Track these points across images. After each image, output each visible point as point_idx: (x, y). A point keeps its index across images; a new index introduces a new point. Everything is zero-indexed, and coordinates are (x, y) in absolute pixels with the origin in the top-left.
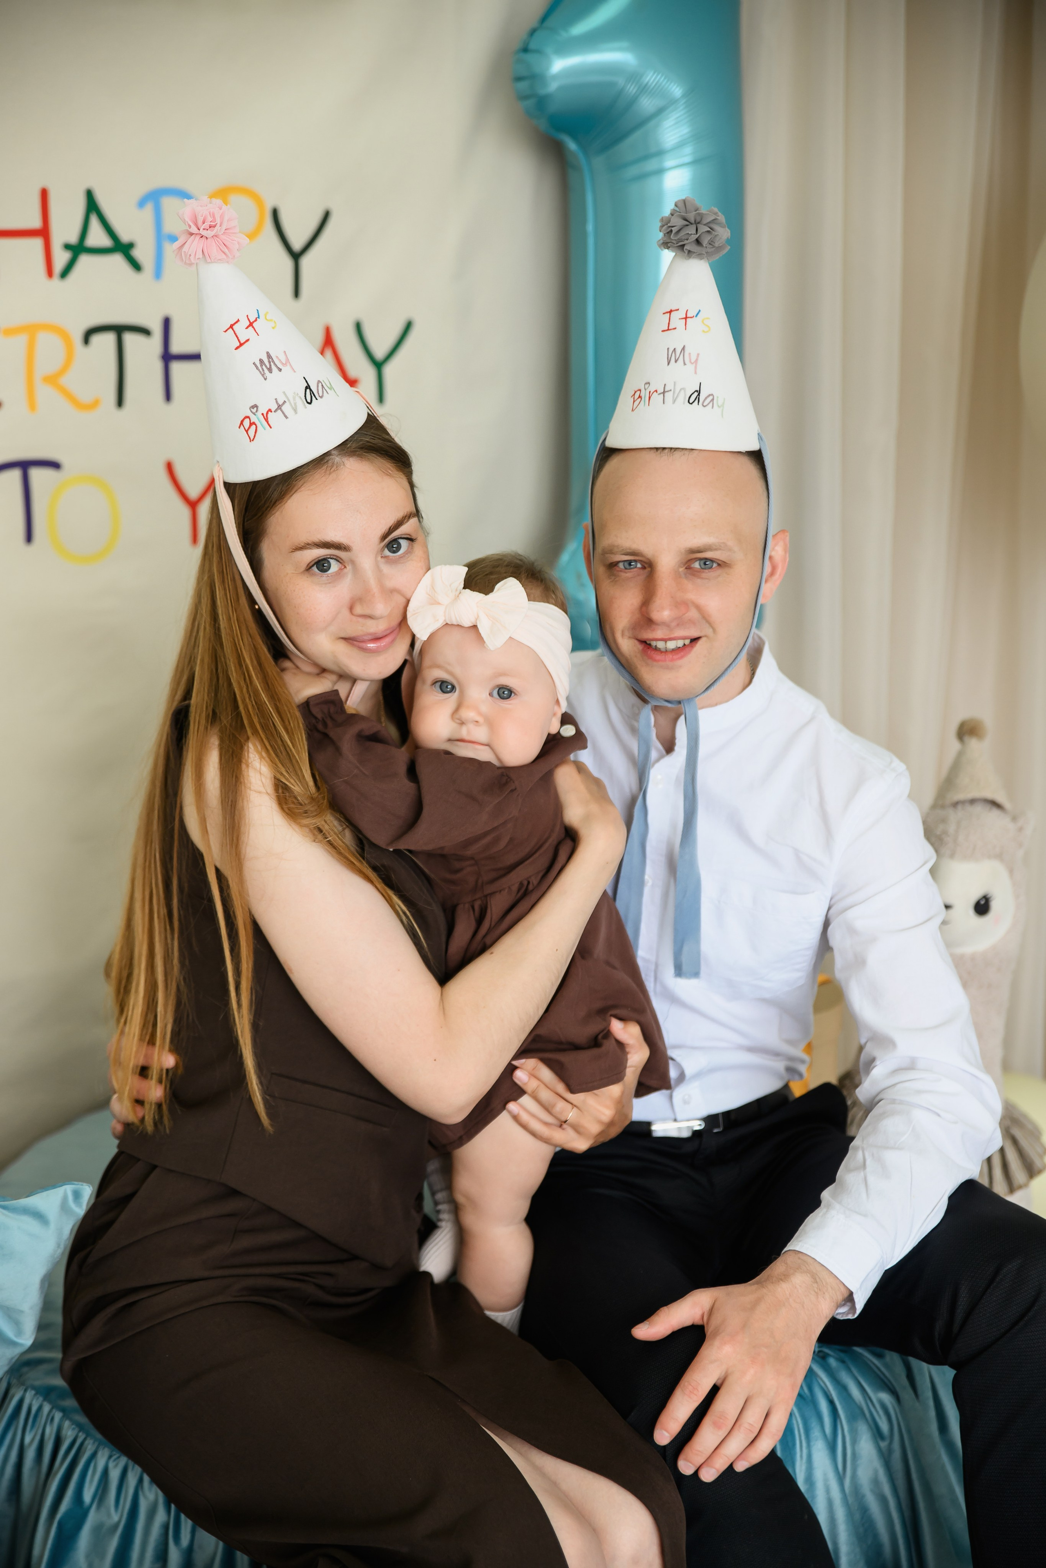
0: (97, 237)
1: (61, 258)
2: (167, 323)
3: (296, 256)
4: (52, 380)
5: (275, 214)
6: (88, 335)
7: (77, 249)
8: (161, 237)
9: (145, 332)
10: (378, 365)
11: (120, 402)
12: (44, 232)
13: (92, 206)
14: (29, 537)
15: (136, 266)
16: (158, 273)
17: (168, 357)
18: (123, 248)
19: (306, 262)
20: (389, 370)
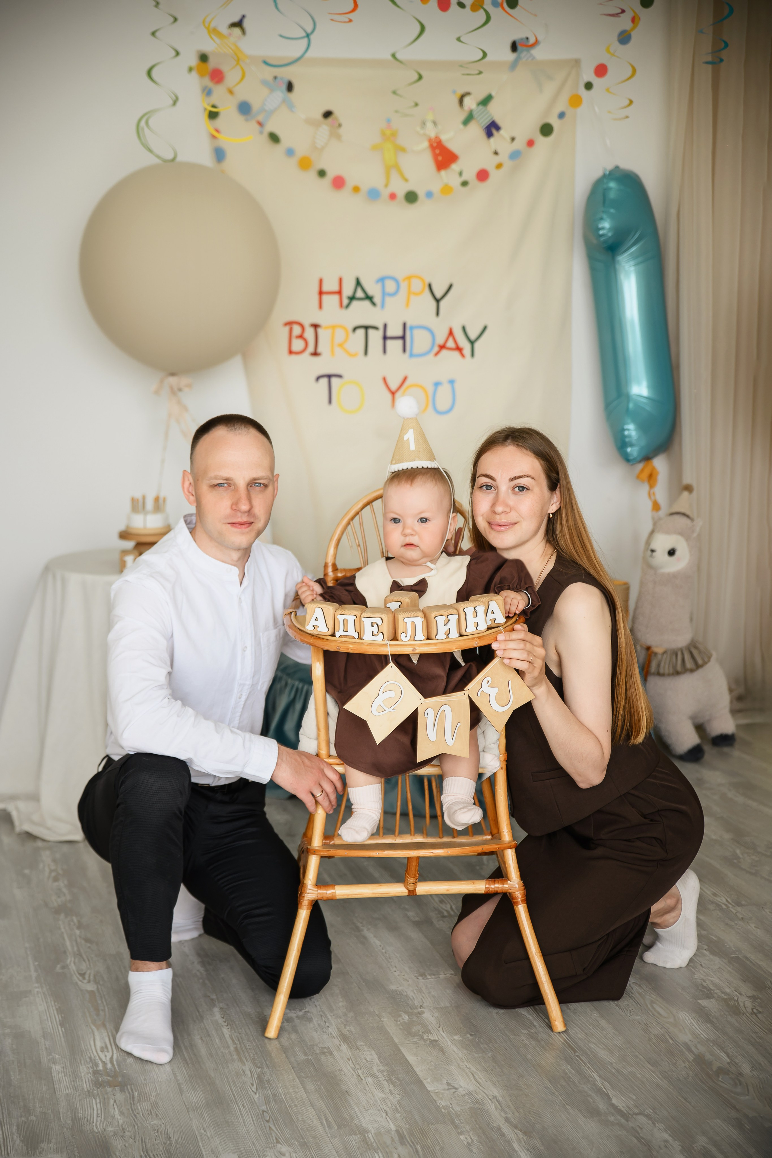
0: (360, 294)
1: (345, 301)
2: (385, 326)
3: (438, 301)
4: (341, 345)
5: (430, 286)
6: (355, 329)
7: (352, 298)
8: (384, 294)
9: (376, 328)
10: (472, 343)
11: (366, 353)
12: (340, 293)
13: (358, 283)
14: (330, 401)
15: (374, 304)
16: (383, 306)
17: (385, 338)
18: (369, 298)
19: (442, 303)
20: (477, 345)
